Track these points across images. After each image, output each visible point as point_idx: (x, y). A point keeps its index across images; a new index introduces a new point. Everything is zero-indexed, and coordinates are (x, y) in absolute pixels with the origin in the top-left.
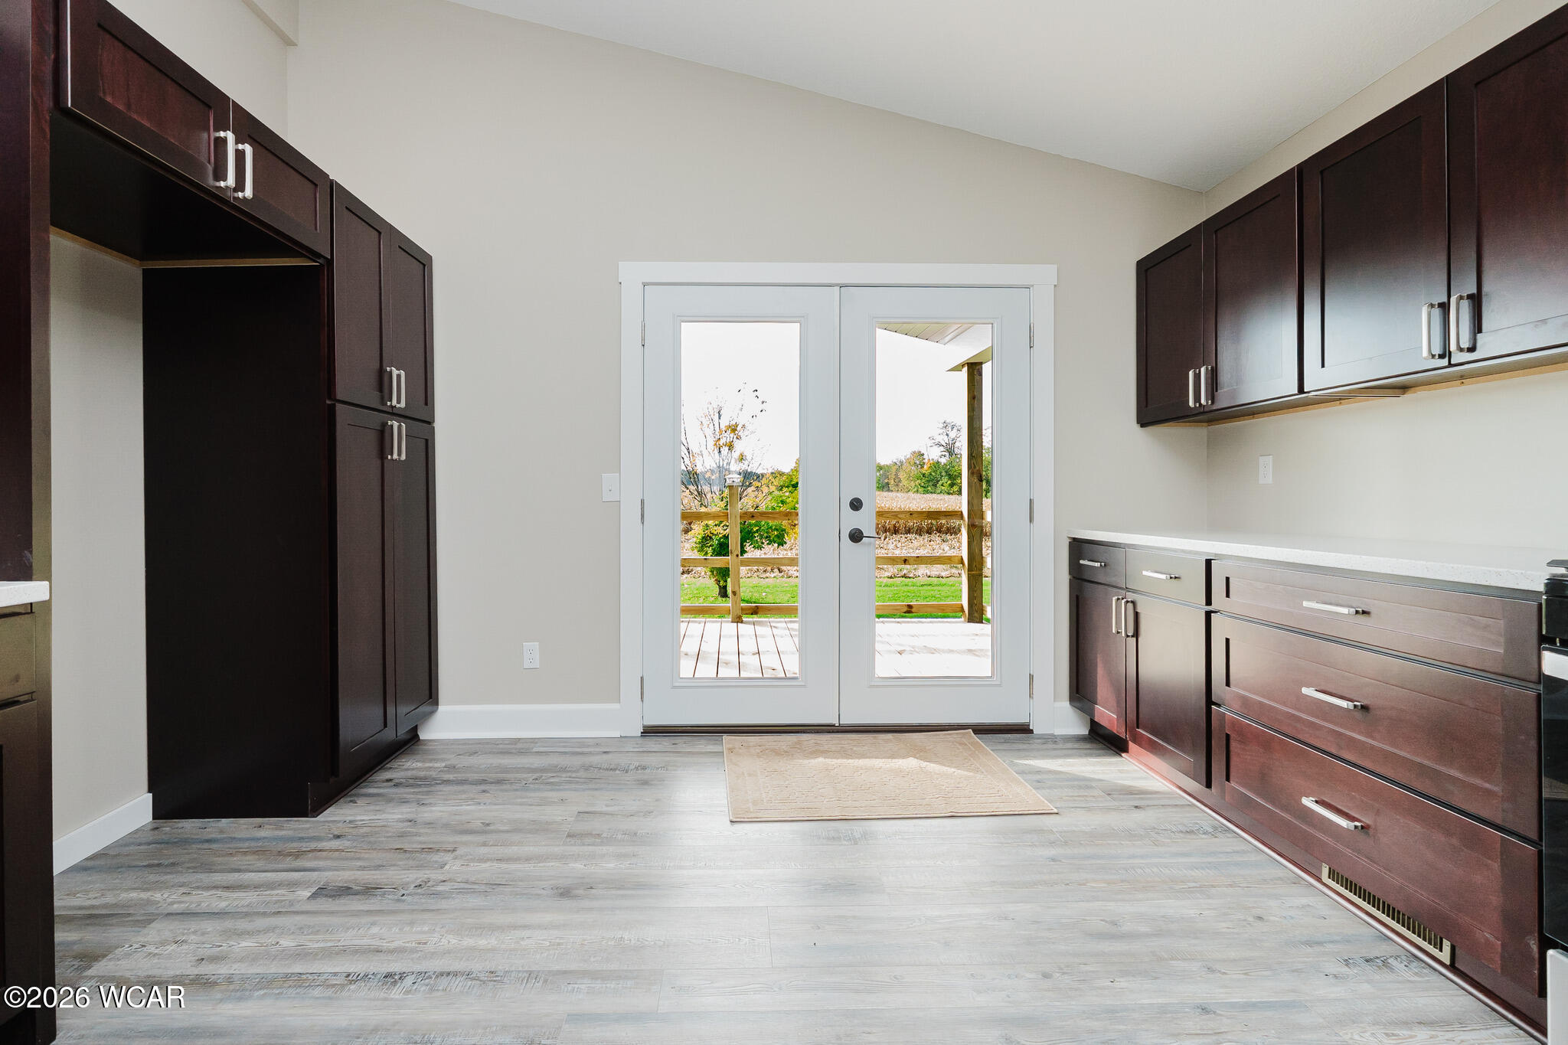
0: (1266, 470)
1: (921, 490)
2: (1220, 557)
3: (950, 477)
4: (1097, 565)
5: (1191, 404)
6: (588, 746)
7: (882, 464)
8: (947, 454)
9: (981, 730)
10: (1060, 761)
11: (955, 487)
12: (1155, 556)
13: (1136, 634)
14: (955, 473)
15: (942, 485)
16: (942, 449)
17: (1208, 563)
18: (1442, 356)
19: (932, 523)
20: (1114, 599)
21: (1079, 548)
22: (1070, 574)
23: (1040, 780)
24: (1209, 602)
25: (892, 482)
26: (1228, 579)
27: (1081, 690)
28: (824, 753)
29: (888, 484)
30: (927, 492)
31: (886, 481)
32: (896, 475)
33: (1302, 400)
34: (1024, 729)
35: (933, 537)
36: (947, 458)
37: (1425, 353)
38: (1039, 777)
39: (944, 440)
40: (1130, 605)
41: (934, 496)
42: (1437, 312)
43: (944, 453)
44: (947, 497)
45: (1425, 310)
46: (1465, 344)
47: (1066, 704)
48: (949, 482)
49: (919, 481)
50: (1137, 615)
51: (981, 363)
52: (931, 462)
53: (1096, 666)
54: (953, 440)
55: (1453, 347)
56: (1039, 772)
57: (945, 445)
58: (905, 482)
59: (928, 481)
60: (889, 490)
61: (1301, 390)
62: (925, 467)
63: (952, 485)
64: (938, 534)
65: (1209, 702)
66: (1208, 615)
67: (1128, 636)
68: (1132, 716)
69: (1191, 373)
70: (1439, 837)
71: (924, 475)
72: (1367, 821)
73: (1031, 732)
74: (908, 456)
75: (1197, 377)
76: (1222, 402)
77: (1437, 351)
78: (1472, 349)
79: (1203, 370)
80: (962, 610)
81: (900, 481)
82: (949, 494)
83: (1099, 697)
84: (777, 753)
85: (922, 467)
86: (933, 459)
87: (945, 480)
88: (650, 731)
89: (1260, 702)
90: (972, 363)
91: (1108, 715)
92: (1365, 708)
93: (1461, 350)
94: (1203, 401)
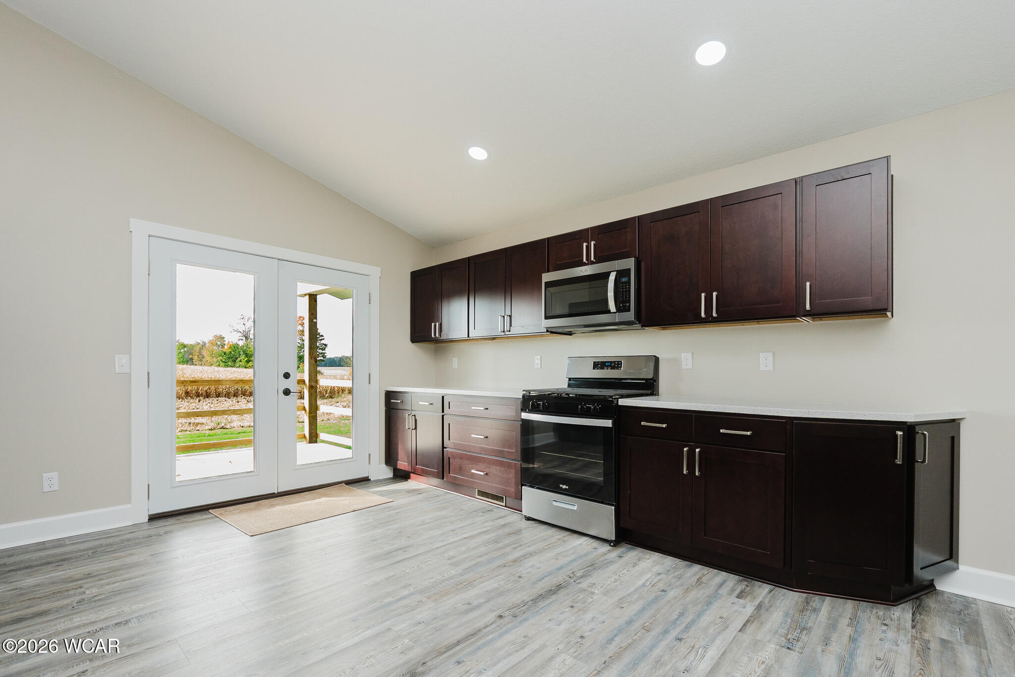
0: (455, 362)
1: (222, 364)
2: (447, 395)
3: (247, 355)
4: (399, 401)
5: (433, 336)
6: (113, 533)
7: (186, 343)
8: (244, 338)
9: (349, 483)
10: (386, 487)
11: (250, 363)
12: (423, 397)
13: (416, 428)
14: (251, 353)
15: (240, 361)
16: (240, 334)
17: (443, 397)
18: (503, 332)
19: (237, 389)
20: (407, 415)
21: (390, 396)
22: (386, 406)
23: (382, 494)
24: (443, 412)
25: (196, 357)
26: (449, 402)
27: (390, 457)
28: (279, 504)
29: (192, 359)
30: (228, 366)
31: (191, 357)
32: (200, 353)
33: (468, 339)
34: (366, 480)
35: (239, 399)
36: (244, 341)
37: (500, 331)
38: (380, 493)
39: (242, 328)
40: (413, 417)
41: (234, 369)
42: (502, 318)
43: (241, 338)
44: (245, 370)
45: (500, 317)
46: (508, 330)
47: (384, 465)
48: (246, 359)
49: (221, 358)
50: (416, 420)
51: (317, 295)
52: (231, 343)
53: (398, 445)
54: (249, 328)
55: (506, 330)
56: (380, 492)
57: (242, 332)
58: (208, 358)
59: (229, 358)
60: (193, 364)
61: (468, 337)
62: (226, 347)
63: (248, 361)
64: (243, 397)
65: (443, 447)
66: (443, 416)
67: (412, 429)
68: (414, 461)
69: (433, 324)
70: (503, 469)
71: (225, 353)
72: (487, 471)
73: (370, 480)
74: (211, 339)
75: (435, 326)
76: (443, 337)
77: (502, 330)
78: (509, 331)
79: (437, 323)
80: (305, 437)
81: (203, 357)
82: (246, 368)
83: (399, 458)
84: (250, 510)
85: (223, 347)
86: (232, 342)
87: (243, 357)
88: (153, 518)
89: (459, 444)
90: (311, 294)
91: (403, 464)
92: (487, 437)
93: (507, 331)
94: (437, 336)
